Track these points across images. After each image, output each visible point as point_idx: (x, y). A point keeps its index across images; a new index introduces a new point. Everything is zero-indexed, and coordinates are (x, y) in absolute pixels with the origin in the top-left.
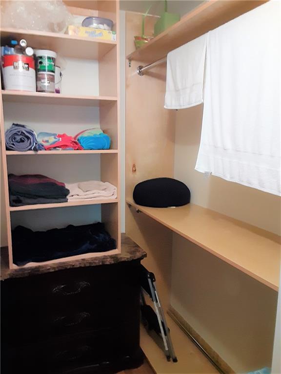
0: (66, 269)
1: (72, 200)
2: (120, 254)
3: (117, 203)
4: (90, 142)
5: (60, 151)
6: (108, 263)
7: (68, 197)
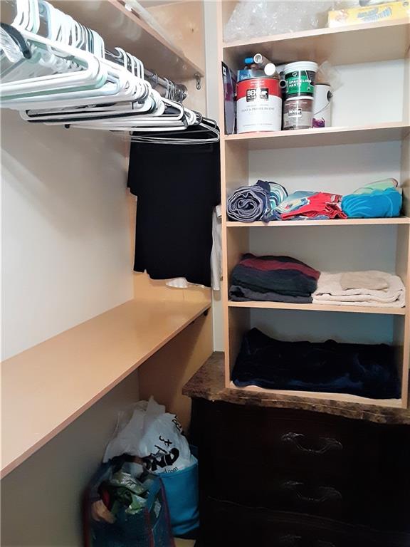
0: (301, 410)
1: (320, 302)
2: (405, 411)
3: (404, 315)
4: (360, 205)
5: (305, 222)
6: (374, 420)
7: (313, 295)
